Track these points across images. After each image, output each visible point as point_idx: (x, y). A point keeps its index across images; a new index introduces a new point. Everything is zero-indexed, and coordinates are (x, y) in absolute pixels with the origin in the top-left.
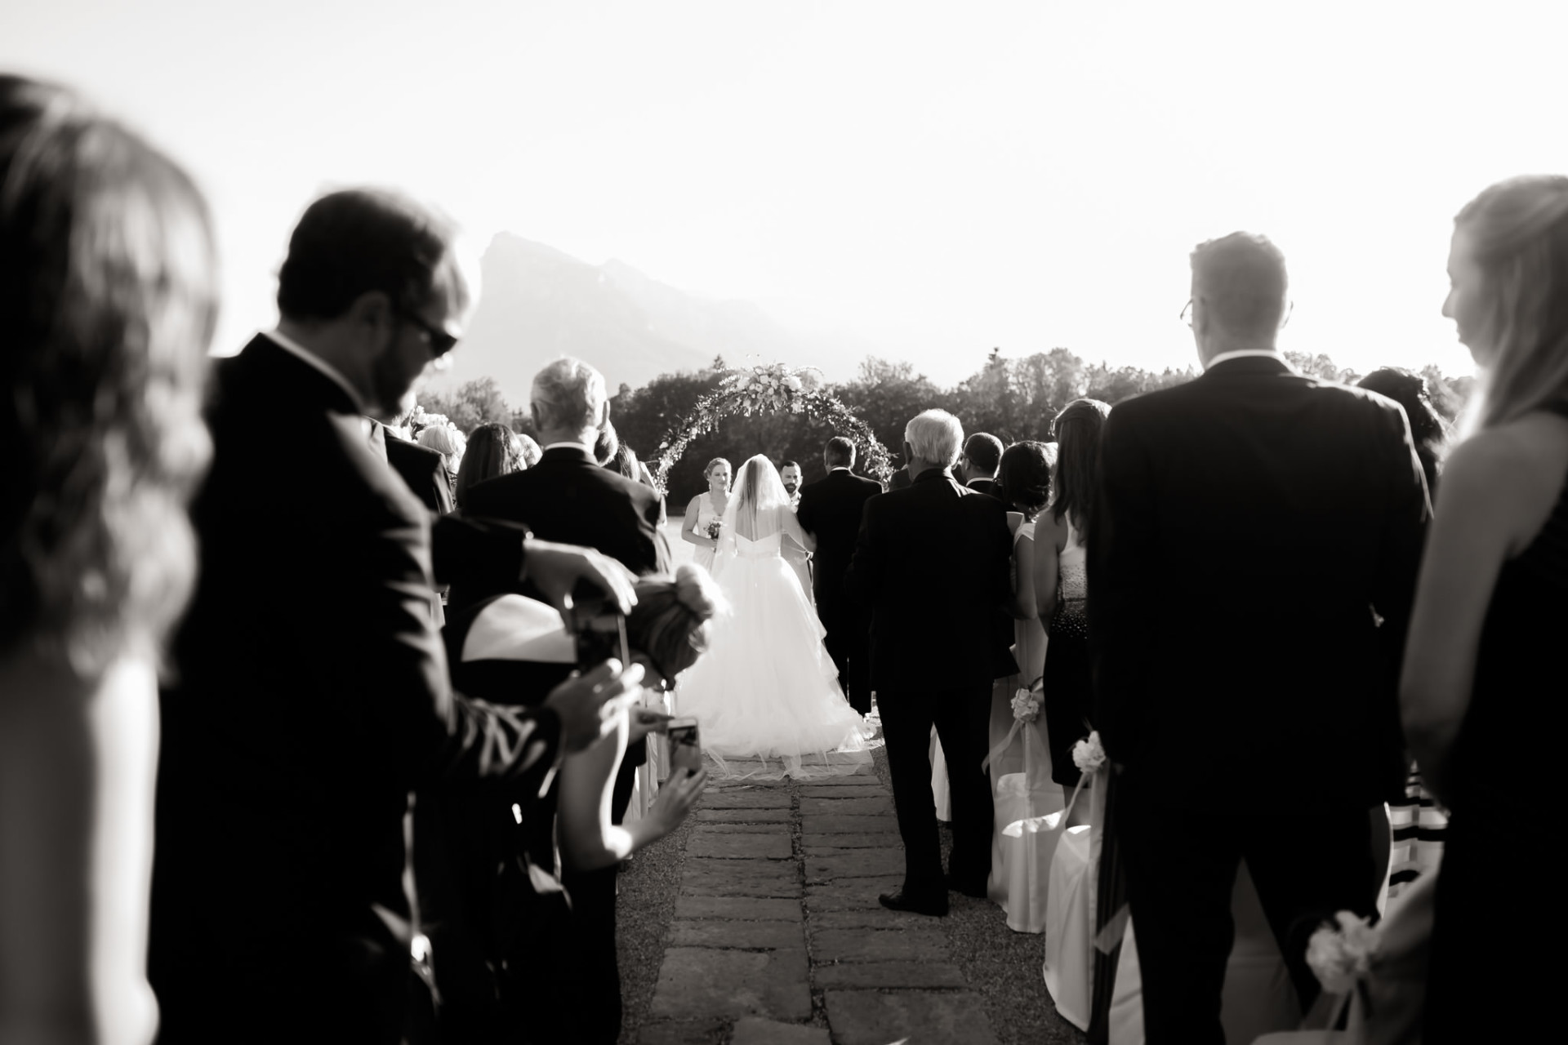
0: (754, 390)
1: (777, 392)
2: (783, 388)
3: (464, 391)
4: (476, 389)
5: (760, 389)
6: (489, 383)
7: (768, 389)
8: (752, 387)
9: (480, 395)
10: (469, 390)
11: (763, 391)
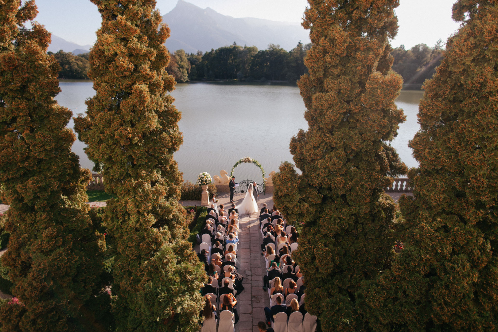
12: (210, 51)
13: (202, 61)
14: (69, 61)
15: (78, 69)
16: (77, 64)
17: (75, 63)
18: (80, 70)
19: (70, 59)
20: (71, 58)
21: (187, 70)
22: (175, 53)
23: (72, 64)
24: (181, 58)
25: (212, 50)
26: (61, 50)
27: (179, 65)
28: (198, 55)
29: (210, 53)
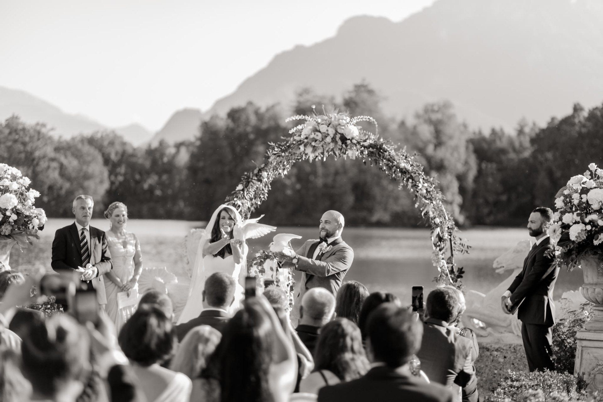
0: (314, 138)
1: (334, 140)
2: (338, 136)
3: (421, 112)
4: (433, 111)
5: (319, 136)
6: (446, 106)
7: (326, 137)
8: (312, 136)
9: (435, 117)
10: (426, 111)
11: (323, 140)
12: (569, 111)
13: (534, 155)
14: (32, 153)
15: (60, 181)
16: (62, 167)
17: (53, 160)
18: (67, 185)
19: (36, 148)
20: (40, 143)
21: (460, 178)
22: (418, 116)
23: (43, 164)
24: (438, 133)
25: (577, 109)
26: (14, 118)
27: (429, 159)
28: (521, 132)
29: (567, 121)
